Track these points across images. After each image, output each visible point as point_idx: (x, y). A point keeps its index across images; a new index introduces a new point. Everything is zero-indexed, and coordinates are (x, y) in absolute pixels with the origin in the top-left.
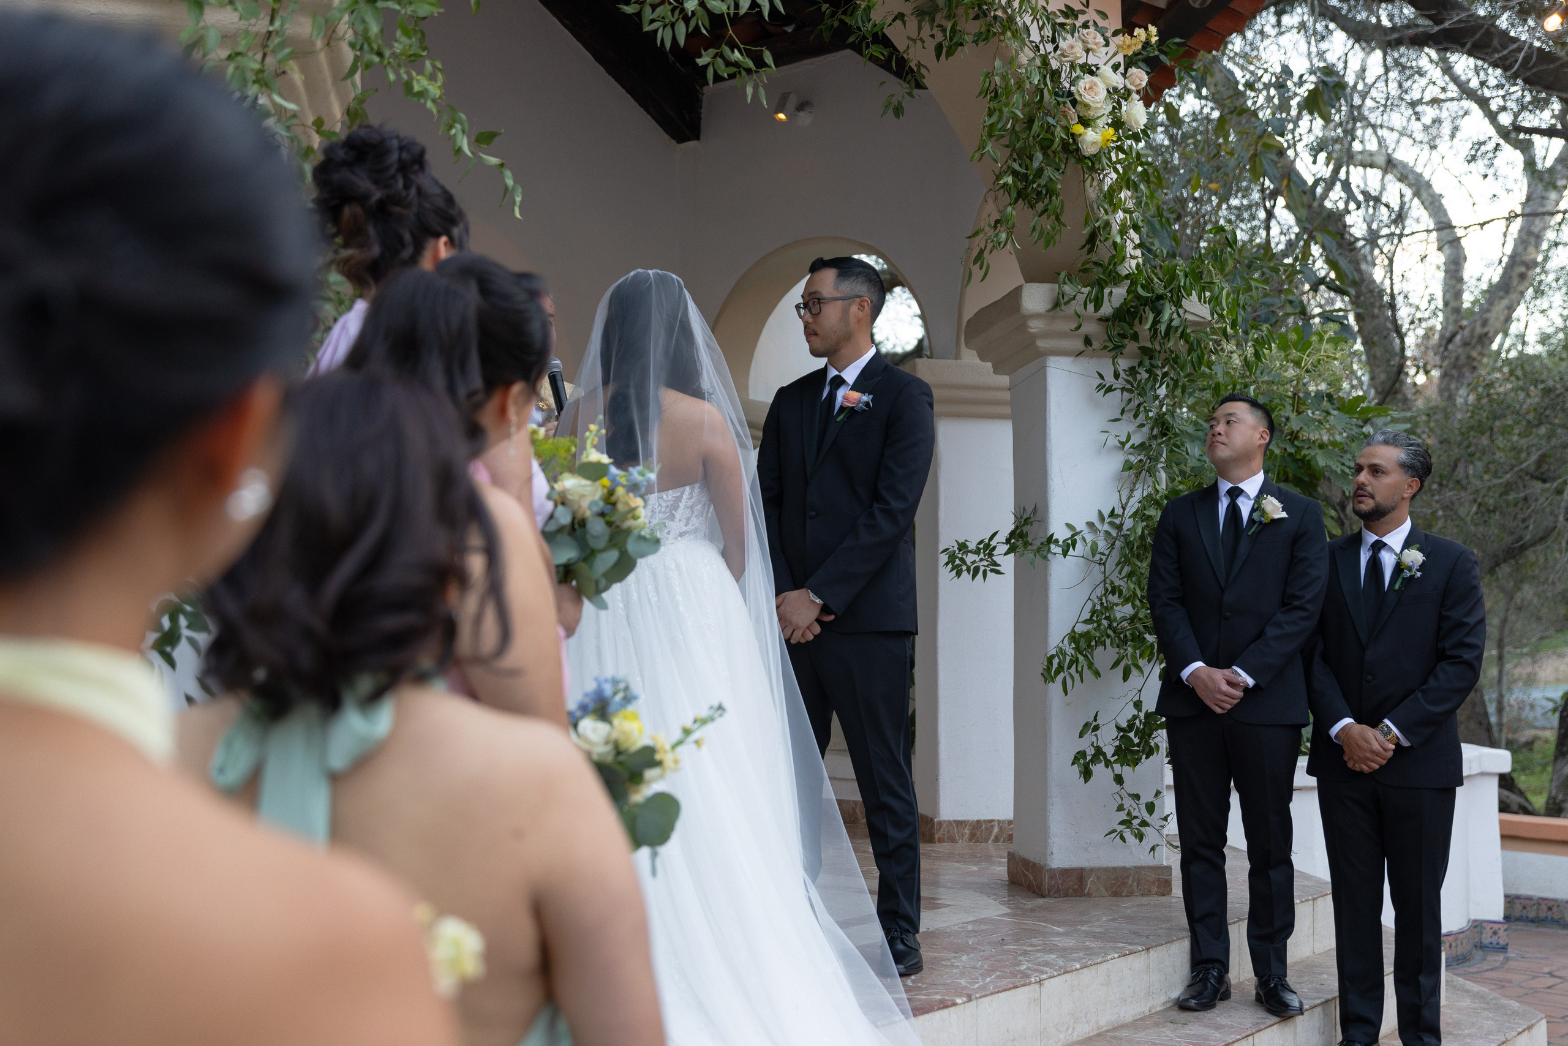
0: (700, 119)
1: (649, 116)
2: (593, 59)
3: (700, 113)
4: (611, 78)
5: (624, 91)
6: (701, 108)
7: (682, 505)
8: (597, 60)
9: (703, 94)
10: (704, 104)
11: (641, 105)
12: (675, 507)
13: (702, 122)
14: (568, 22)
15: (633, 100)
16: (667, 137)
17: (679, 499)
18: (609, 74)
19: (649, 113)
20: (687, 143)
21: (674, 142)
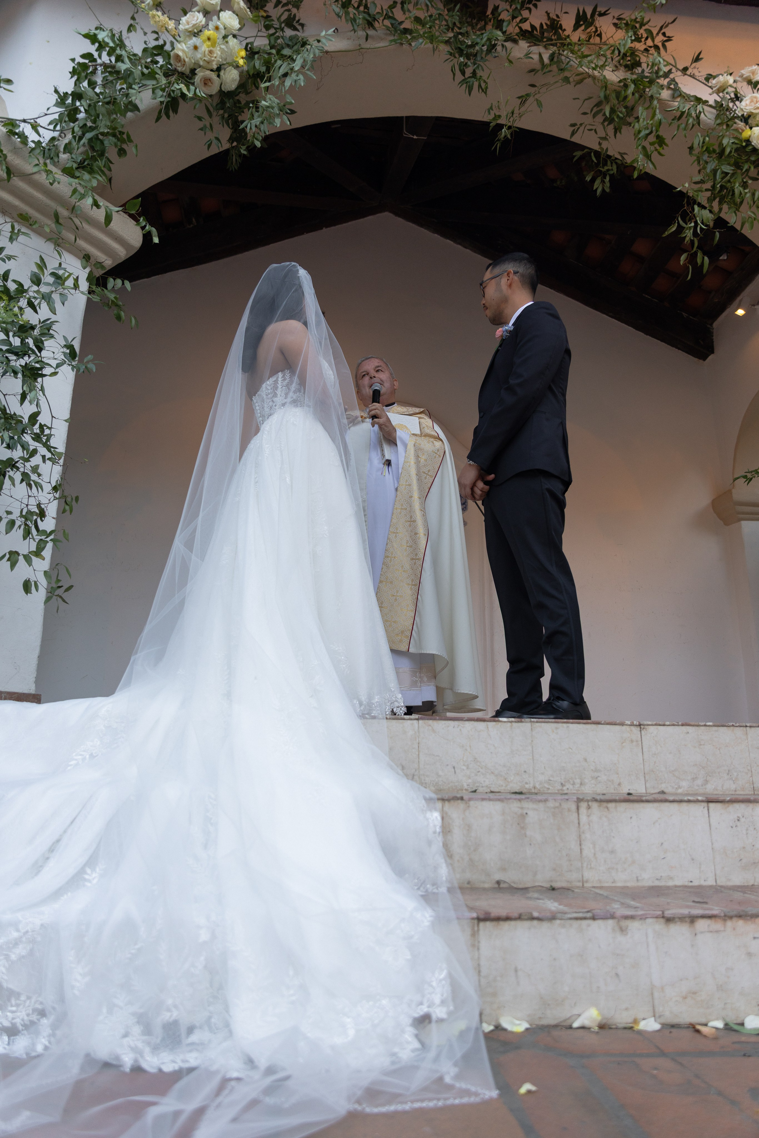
0: (713, 342)
1: (680, 351)
2: (634, 330)
3: (713, 339)
4: (648, 336)
5: (659, 341)
6: (713, 336)
7: (280, 386)
8: (636, 329)
9: (713, 329)
10: (714, 334)
11: (673, 346)
12: (275, 388)
13: (715, 343)
14: (611, 314)
15: (666, 345)
16: (696, 359)
17: (276, 382)
18: (647, 335)
19: (679, 349)
20: (708, 359)
21: (701, 361)
